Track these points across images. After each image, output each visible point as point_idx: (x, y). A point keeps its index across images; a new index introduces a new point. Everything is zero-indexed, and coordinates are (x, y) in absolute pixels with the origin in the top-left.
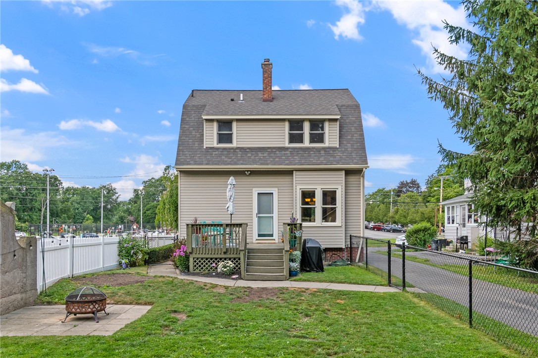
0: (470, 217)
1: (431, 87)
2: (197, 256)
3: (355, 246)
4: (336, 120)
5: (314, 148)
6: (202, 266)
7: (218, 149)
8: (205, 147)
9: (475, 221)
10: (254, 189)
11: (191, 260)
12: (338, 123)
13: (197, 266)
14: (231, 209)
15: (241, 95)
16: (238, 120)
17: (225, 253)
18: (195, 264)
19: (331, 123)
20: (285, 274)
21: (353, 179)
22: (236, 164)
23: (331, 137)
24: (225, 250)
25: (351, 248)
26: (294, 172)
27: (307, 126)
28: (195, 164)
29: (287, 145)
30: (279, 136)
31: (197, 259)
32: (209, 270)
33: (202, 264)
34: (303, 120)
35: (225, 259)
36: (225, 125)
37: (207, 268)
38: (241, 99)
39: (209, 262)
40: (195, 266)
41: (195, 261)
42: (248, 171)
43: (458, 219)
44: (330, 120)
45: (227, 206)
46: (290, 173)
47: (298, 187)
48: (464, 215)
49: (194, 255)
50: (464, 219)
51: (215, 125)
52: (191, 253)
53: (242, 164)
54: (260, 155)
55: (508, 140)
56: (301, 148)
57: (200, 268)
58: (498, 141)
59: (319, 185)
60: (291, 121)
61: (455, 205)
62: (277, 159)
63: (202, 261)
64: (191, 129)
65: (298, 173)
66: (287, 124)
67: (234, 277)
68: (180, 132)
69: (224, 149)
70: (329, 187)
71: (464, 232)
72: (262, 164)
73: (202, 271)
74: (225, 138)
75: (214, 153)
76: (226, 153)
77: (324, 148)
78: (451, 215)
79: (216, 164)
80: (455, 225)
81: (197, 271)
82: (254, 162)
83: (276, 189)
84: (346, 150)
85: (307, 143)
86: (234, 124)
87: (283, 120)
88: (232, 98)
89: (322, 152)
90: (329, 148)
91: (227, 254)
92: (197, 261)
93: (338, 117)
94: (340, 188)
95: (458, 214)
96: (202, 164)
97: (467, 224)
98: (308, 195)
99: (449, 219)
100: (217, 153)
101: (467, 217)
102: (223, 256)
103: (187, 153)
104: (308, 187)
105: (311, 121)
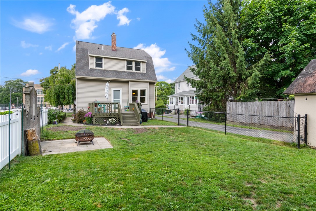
0: (179, 102)
1: (189, 55)
2: (97, 117)
3: (152, 112)
4: (145, 62)
5: (136, 73)
6: (99, 121)
7: (96, 70)
8: (89, 68)
9: (181, 103)
10: (112, 88)
11: (94, 119)
12: (146, 63)
13: (97, 121)
14: (107, 97)
15: (103, 47)
16: (105, 58)
17: (110, 115)
18: (96, 120)
19: (143, 63)
20: (138, 123)
21: (151, 86)
22: (105, 77)
23: (143, 69)
24: (110, 114)
25: (150, 113)
26: (130, 82)
27: (134, 63)
28: (86, 76)
29: (126, 70)
30: (122, 67)
31: (97, 118)
32: (102, 123)
33: (99, 120)
34: (132, 61)
35: (112, 118)
36: (99, 59)
37: (101, 122)
38: (103, 48)
39: (102, 119)
40: (96, 121)
41: (96, 119)
42: (110, 80)
43: (175, 102)
44: (143, 62)
45: (105, 96)
46: (127, 82)
47: (131, 88)
48: (177, 101)
49: (95, 117)
50: (177, 103)
51: (94, 59)
52: (94, 116)
53: (108, 77)
54: (115, 74)
55: (217, 76)
56: (131, 72)
57: (98, 122)
58: (214, 76)
59: (139, 87)
60: (127, 61)
61: (173, 97)
62: (122, 76)
63: (99, 119)
64: (81, 59)
65: (131, 82)
66: (126, 62)
67: (117, 125)
68: (76, 60)
69: (99, 70)
70: (143, 89)
71: (177, 107)
72: (116, 78)
73: (99, 123)
74: (99, 65)
75: (94, 71)
76: (100, 72)
77: (140, 73)
78: (172, 101)
79: (96, 76)
80: (174, 105)
81: (97, 123)
82: (113, 77)
83: (121, 89)
84: (149, 74)
85: (134, 70)
86: (103, 60)
87: (125, 60)
88: (99, 47)
89: (140, 75)
90: (142, 73)
91: (111, 115)
92: (97, 119)
93: (146, 61)
94: (147, 89)
95: (175, 100)
96: (89, 76)
97: (178, 104)
98: (135, 92)
99: (171, 102)
100: (95, 71)
101: (178, 102)
102: (109, 117)
103: (81, 70)
104: (135, 88)
105: (136, 62)
